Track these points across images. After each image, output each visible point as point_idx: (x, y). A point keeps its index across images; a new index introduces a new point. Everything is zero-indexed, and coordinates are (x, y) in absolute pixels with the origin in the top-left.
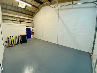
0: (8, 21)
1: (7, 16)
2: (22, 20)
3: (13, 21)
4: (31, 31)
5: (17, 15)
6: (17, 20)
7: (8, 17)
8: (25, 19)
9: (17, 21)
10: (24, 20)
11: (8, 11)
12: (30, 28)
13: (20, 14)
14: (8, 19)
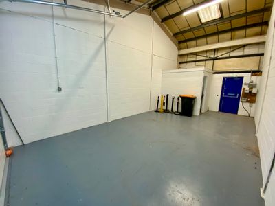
0: (188, 64)
1: (187, 54)
2: (219, 54)
3: (197, 63)
4: (243, 86)
5: (207, 44)
6: (204, 58)
7: (189, 56)
8: (230, 47)
9: (206, 60)
10: (229, 50)
11: (189, 43)
12: (242, 78)
13: (215, 38)
14: (189, 60)
